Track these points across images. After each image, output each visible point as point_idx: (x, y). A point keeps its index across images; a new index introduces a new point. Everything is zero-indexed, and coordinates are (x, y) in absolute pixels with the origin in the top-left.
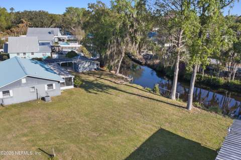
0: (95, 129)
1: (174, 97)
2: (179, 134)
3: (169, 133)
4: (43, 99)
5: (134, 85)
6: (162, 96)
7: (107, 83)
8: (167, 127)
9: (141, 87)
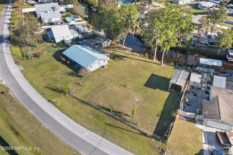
0: (132, 77)
1: (155, 59)
2: (160, 75)
3: (156, 75)
4: (103, 67)
5: (135, 53)
6: (149, 59)
7: (123, 54)
8: (155, 73)
9: (138, 55)
